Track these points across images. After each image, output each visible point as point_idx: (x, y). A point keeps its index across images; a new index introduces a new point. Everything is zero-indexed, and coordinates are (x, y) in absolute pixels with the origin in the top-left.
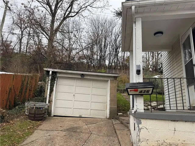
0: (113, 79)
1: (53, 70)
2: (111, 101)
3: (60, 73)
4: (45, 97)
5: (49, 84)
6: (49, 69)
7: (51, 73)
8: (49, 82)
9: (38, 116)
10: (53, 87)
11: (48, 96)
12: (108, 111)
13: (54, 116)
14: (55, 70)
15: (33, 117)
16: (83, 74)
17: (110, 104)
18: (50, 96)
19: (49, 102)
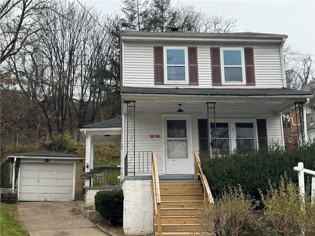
0: (79, 162)
1: (18, 157)
2: (76, 183)
3: (24, 159)
4: (10, 183)
5: (14, 171)
6: (13, 157)
7: (15, 159)
8: (14, 168)
9: (12, 199)
10: (18, 174)
11: (13, 182)
12: (73, 194)
13: (19, 201)
14: (20, 157)
15: (7, 201)
16: (47, 159)
17: (76, 187)
18: (15, 182)
19: (15, 188)
